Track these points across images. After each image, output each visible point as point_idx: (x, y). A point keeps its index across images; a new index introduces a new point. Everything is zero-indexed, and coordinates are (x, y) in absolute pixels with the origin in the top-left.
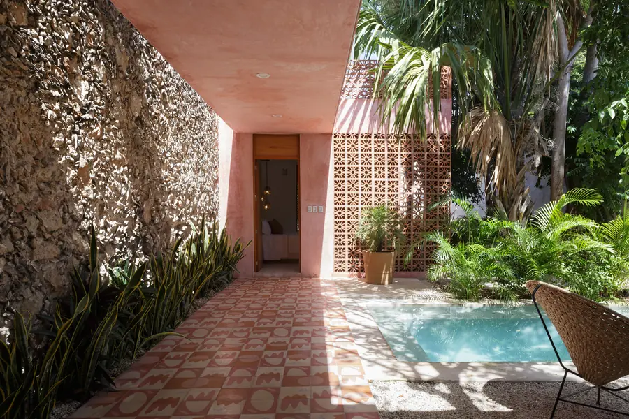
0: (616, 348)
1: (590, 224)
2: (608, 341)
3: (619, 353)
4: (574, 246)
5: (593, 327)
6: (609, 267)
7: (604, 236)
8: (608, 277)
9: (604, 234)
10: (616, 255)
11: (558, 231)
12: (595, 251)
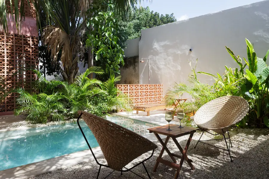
0: (125, 148)
1: (99, 82)
2: (121, 145)
3: (127, 151)
4: (92, 92)
5: (112, 137)
6: (106, 100)
7: (105, 87)
8: (106, 105)
9: (105, 86)
10: (109, 95)
11: (86, 86)
12: (101, 94)
